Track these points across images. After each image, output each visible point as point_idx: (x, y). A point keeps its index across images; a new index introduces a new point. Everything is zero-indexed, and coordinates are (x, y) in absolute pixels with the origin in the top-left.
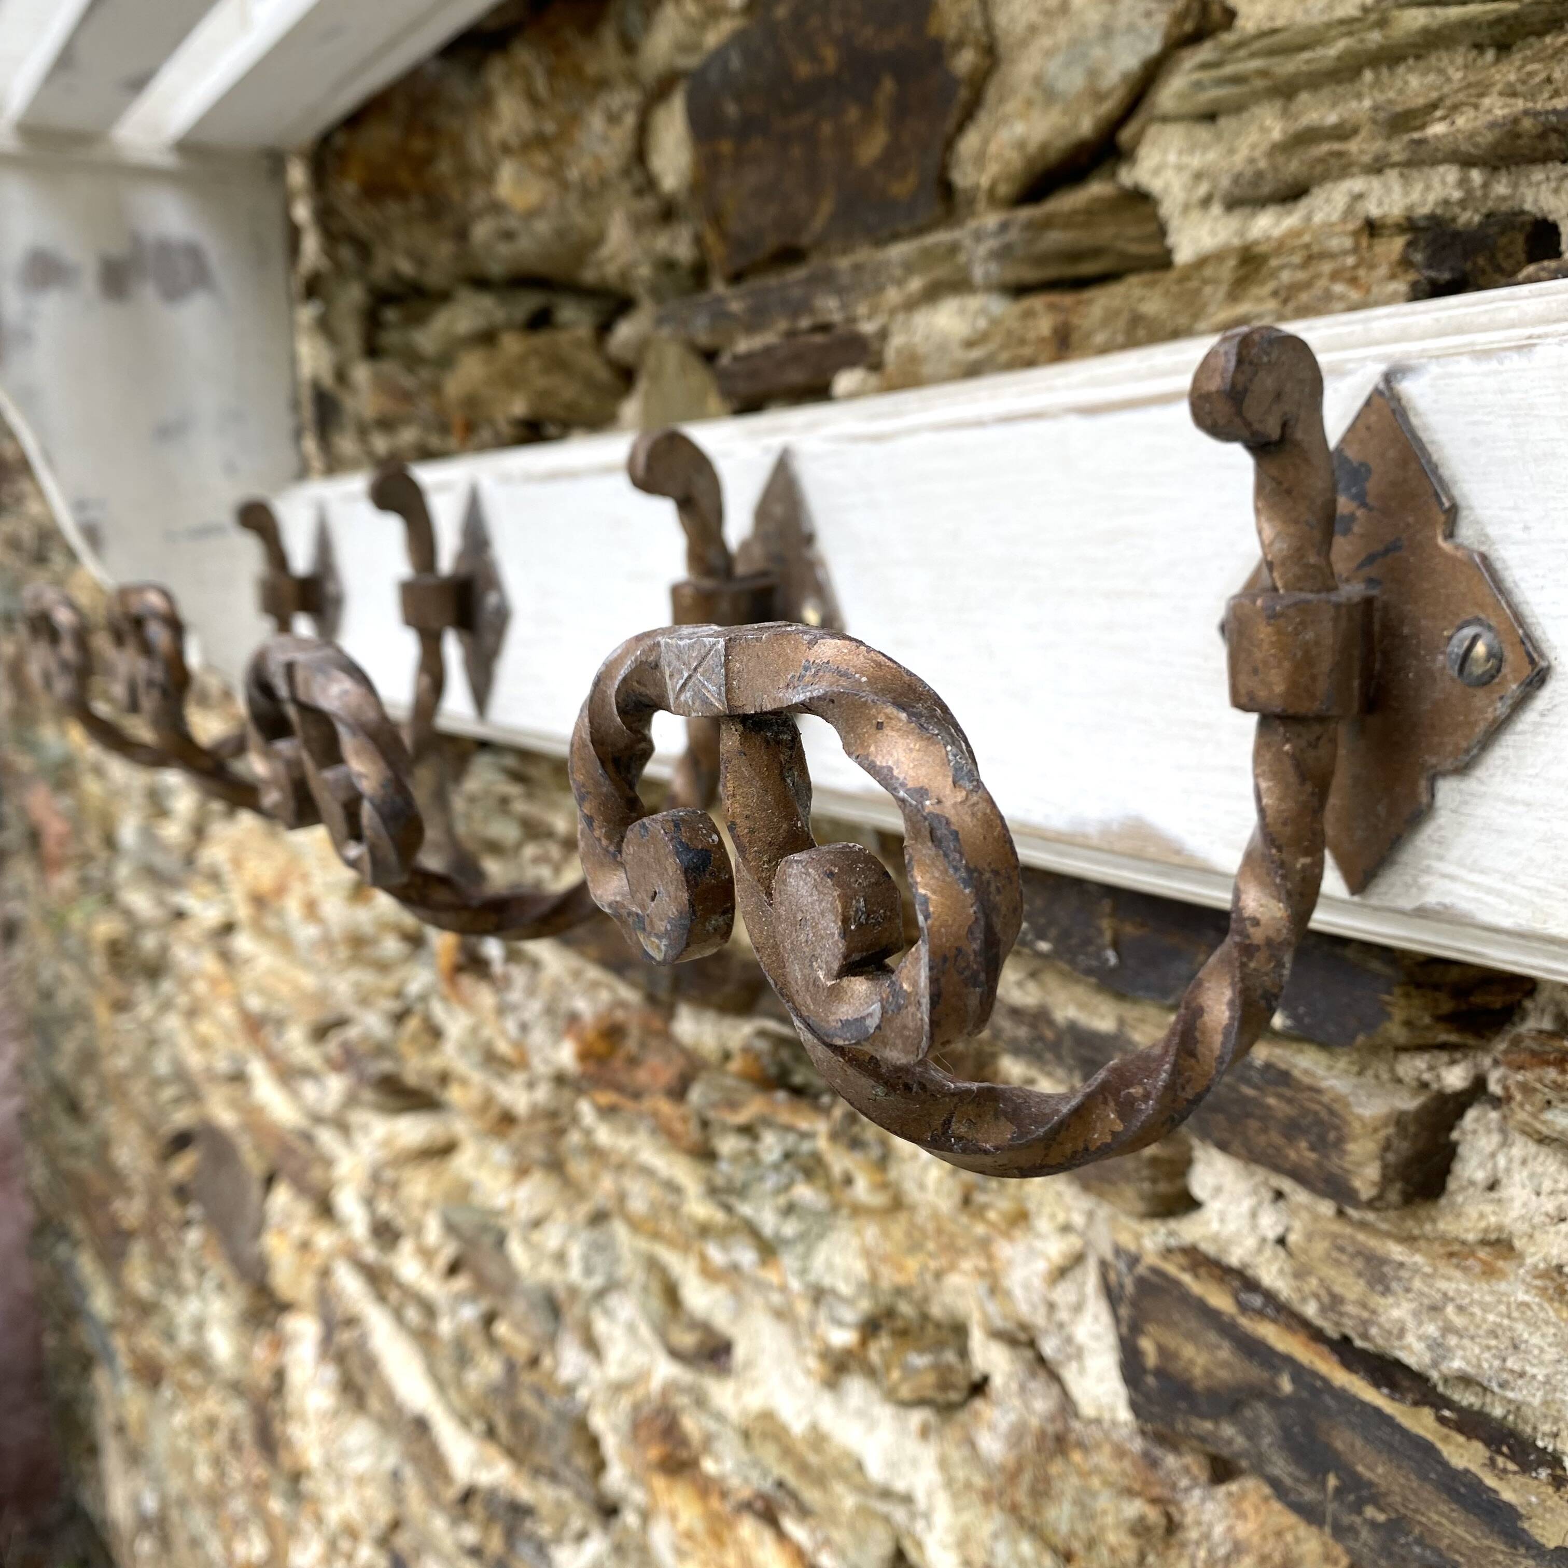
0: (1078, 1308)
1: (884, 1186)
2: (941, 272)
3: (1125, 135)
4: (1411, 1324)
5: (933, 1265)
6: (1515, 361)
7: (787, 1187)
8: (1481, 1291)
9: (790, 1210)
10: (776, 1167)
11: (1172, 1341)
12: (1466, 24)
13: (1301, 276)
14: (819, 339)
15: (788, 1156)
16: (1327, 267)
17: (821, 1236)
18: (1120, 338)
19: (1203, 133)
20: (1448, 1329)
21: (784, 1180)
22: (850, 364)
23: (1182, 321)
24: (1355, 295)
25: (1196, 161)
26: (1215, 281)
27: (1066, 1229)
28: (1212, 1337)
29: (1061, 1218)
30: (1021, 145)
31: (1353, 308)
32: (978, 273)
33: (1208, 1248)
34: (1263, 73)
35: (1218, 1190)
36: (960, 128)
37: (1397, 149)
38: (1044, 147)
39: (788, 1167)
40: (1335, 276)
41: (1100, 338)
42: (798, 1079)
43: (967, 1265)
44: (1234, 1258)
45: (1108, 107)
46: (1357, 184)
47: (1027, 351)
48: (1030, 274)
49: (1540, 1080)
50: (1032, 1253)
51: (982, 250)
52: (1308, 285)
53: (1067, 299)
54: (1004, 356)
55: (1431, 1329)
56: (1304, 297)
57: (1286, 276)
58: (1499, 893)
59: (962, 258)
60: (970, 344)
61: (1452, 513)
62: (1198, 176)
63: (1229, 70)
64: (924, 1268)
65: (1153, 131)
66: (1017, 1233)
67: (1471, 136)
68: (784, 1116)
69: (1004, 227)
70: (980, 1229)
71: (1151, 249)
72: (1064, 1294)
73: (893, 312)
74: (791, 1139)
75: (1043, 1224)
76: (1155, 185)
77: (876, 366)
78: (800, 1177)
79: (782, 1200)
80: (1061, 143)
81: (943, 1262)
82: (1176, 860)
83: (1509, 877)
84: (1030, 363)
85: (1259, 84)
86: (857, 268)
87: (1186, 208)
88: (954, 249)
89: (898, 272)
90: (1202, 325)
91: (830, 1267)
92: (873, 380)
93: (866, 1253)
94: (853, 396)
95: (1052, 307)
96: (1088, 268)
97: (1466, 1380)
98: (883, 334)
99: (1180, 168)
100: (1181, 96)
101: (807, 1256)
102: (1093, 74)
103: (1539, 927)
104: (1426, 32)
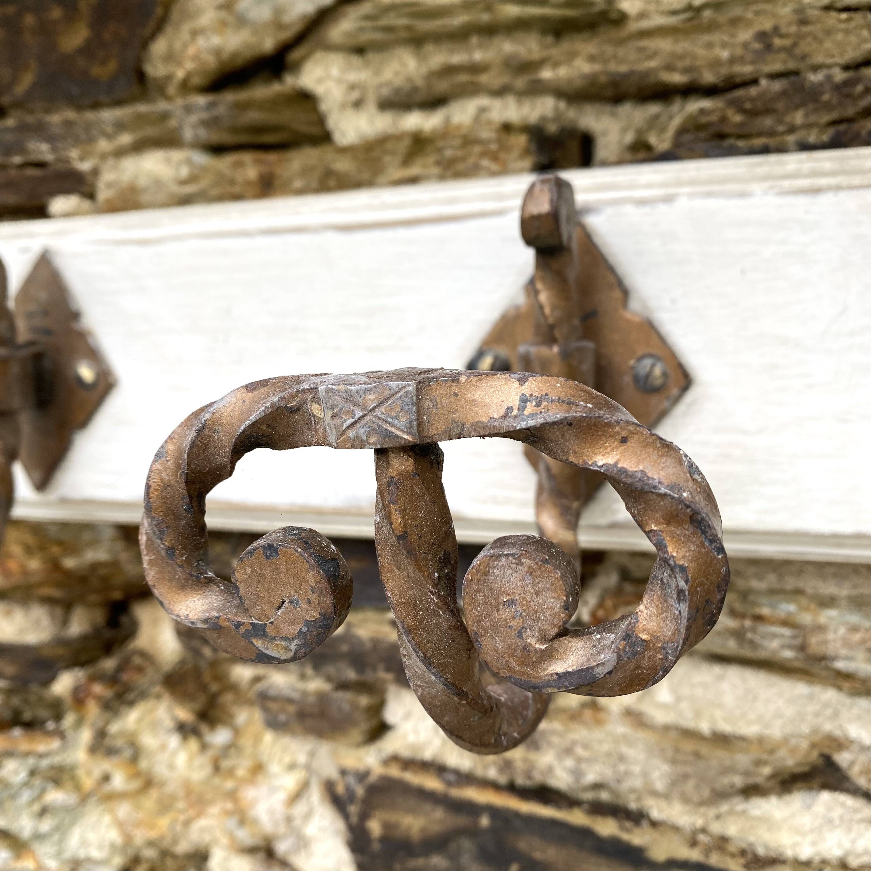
0: (308, 816)
1: (137, 775)
2: (150, 131)
3: (294, 55)
4: (556, 763)
5: (182, 818)
6: (663, 208)
7: (39, 797)
8: (597, 734)
9: (44, 812)
10: (26, 784)
11: (393, 817)
13: (460, 153)
14: (31, 172)
15: (32, 773)
16: (477, 149)
17: (73, 823)
18: (314, 184)
19: (356, 60)
20: (579, 760)
21: (36, 793)
22: (66, 191)
23: (365, 176)
24: (494, 167)
25: (353, 77)
26: (393, 153)
27: (292, 767)
28: (428, 807)
29: (287, 759)
30: (217, 52)
31: (493, 174)
32: (188, 134)
33: (406, 753)
34: (408, 28)
35: (408, 716)
36: (153, 36)
37: (520, 83)
38: (235, 55)
39: (37, 782)
40: (484, 154)
41: (298, 184)
42: (27, 716)
43: (215, 810)
44: (428, 755)
45: (286, 35)
46: (484, 101)
47: (237, 190)
48: (227, 138)
50: (274, 790)
51: (194, 118)
52: (463, 159)
53: (272, 157)
54: (215, 192)
55: (569, 763)
56: (460, 167)
57: (449, 153)
59: (173, 123)
60: (184, 182)
61: (625, 293)
62: (352, 87)
63: (384, 22)
64: (175, 821)
65: (319, 55)
66: (260, 778)
67: (570, 81)
68: (24, 746)
69: (212, 105)
70: (229, 784)
71: (315, 130)
72: (300, 809)
73: (104, 157)
74: (31, 761)
75: (275, 768)
76: (319, 90)
77: (91, 196)
78: (50, 786)
79: (36, 807)
80: (248, 54)
81: (191, 813)
84: (237, 197)
85: (403, 34)
86: (68, 124)
87: (343, 106)
88: (165, 116)
89: (109, 129)
90: (381, 179)
91: (84, 843)
92: (86, 204)
93: (120, 825)
94: (68, 215)
95: (258, 162)
96: (268, 138)
97: (597, 786)
98: (95, 172)
99: (339, 81)
100: (349, 34)
101: (61, 841)
102: (278, 12)
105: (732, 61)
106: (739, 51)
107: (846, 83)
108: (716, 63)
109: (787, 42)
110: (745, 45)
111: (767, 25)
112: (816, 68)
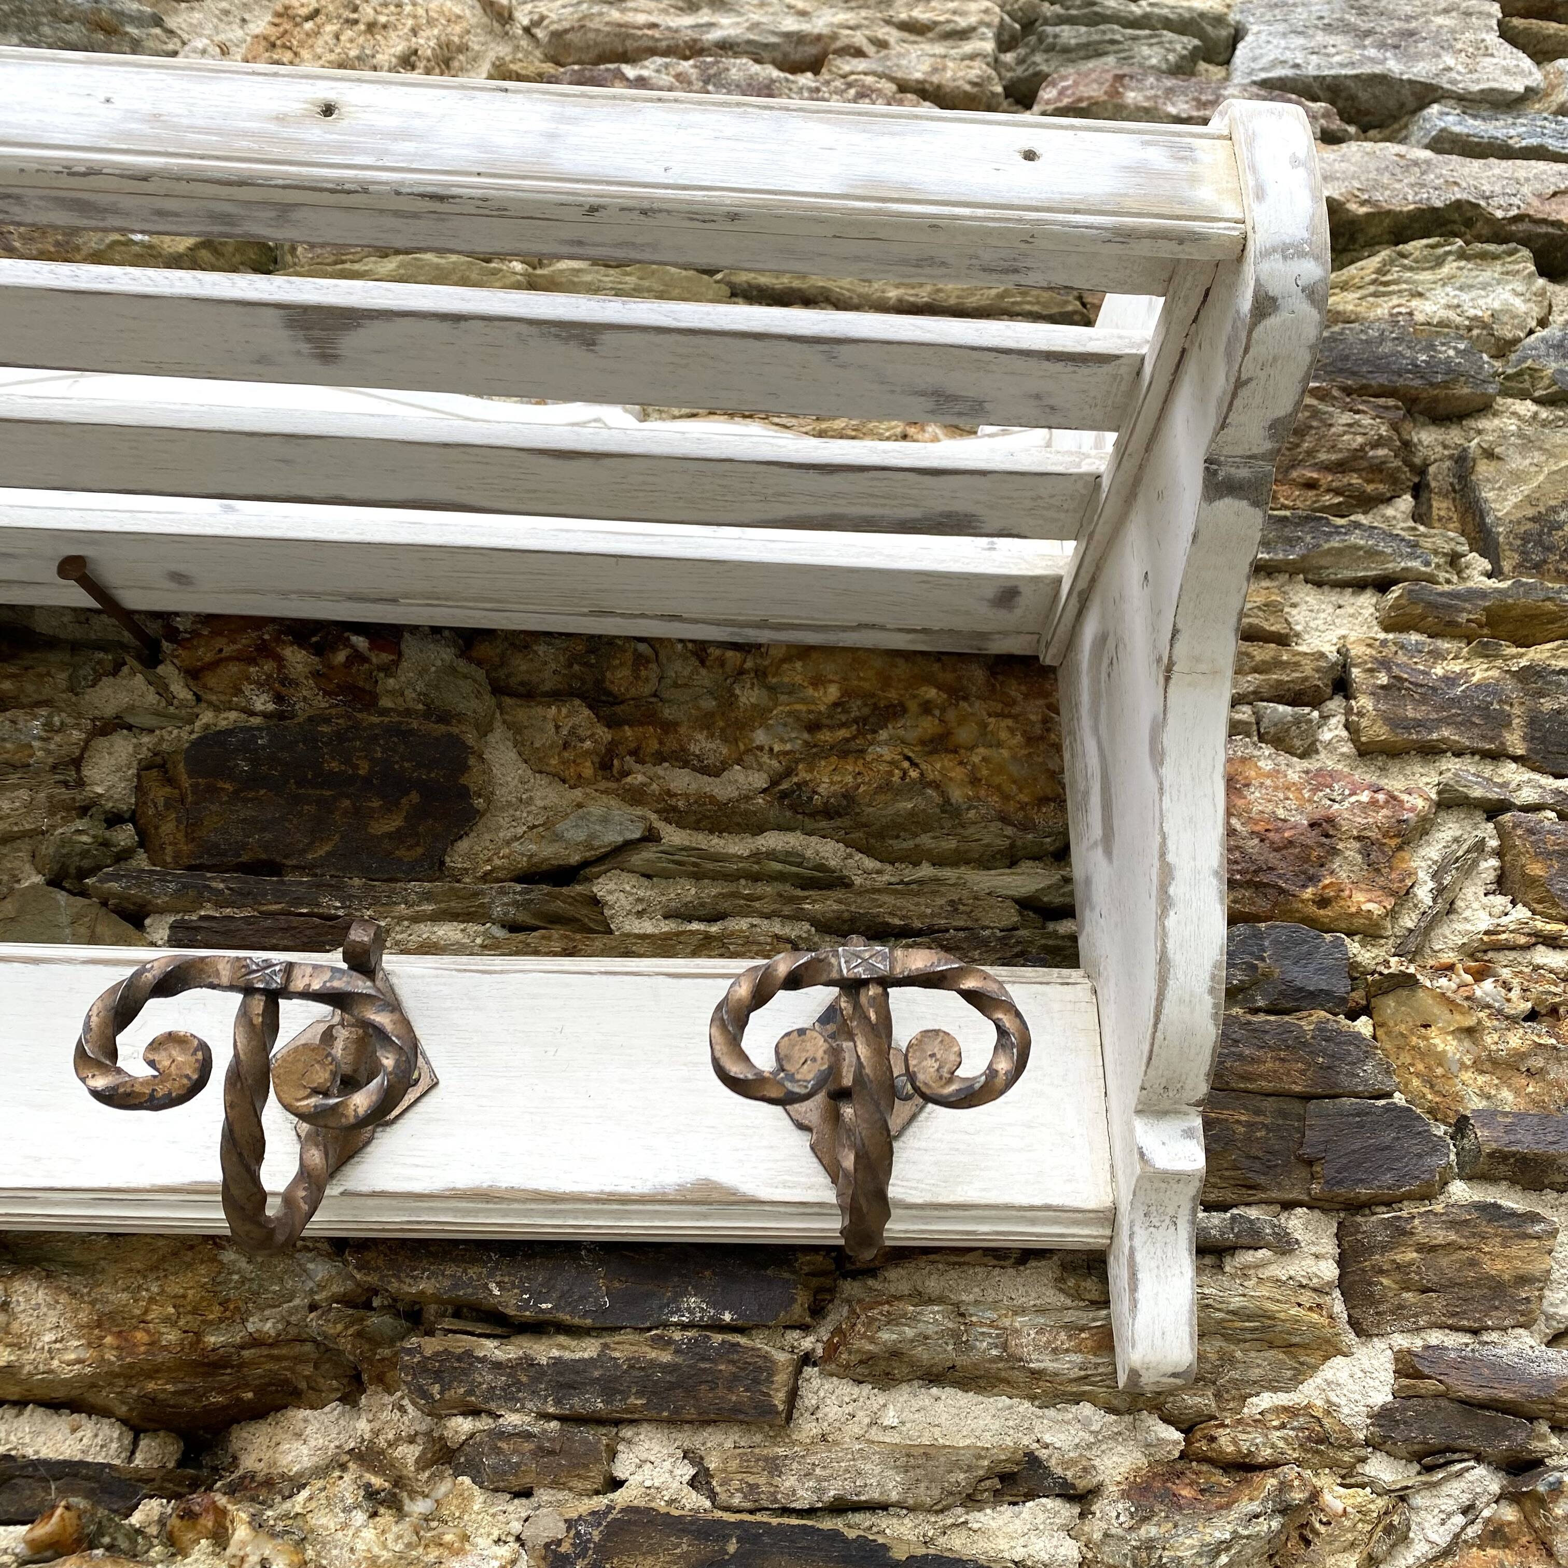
2: (456, 904)
4: (798, 1486)
12: (797, 875)
19: (646, 883)
25: (641, 893)
35: (641, 1465)
36: (462, 836)
37: (787, 910)
38: (543, 861)
46: (754, 920)
49: (881, 1313)
53: (578, 935)
55: (811, 1484)
58: (916, 1189)
65: (613, 873)
67: (822, 914)
71: (600, 927)
76: (606, 897)
80: (555, 862)
82: (733, 1198)
83: (918, 1181)
95: (565, 938)
99: (629, 895)
103: (935, 1200)
104: (780, 872)
105: (933, 915)
106: (937, 910)
107: (1004, 937)
108: (922, 916)
109: (968, 909)
110: (941, 907)
111: (955, 897)
112: (984, 928)
